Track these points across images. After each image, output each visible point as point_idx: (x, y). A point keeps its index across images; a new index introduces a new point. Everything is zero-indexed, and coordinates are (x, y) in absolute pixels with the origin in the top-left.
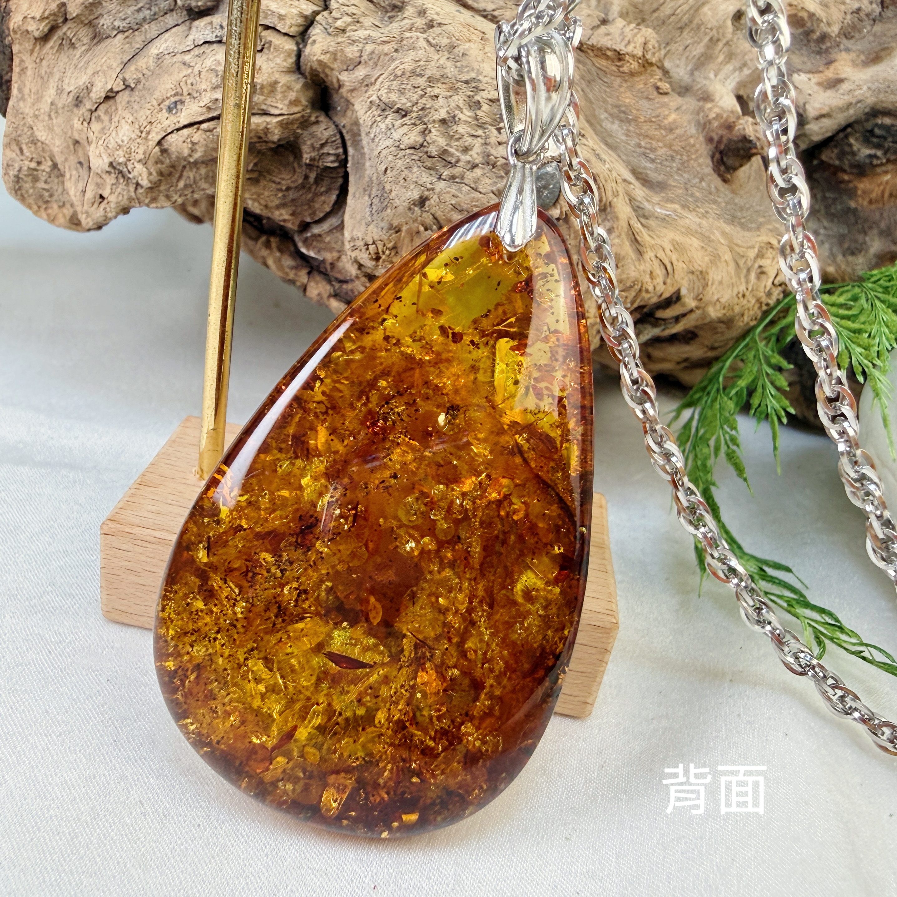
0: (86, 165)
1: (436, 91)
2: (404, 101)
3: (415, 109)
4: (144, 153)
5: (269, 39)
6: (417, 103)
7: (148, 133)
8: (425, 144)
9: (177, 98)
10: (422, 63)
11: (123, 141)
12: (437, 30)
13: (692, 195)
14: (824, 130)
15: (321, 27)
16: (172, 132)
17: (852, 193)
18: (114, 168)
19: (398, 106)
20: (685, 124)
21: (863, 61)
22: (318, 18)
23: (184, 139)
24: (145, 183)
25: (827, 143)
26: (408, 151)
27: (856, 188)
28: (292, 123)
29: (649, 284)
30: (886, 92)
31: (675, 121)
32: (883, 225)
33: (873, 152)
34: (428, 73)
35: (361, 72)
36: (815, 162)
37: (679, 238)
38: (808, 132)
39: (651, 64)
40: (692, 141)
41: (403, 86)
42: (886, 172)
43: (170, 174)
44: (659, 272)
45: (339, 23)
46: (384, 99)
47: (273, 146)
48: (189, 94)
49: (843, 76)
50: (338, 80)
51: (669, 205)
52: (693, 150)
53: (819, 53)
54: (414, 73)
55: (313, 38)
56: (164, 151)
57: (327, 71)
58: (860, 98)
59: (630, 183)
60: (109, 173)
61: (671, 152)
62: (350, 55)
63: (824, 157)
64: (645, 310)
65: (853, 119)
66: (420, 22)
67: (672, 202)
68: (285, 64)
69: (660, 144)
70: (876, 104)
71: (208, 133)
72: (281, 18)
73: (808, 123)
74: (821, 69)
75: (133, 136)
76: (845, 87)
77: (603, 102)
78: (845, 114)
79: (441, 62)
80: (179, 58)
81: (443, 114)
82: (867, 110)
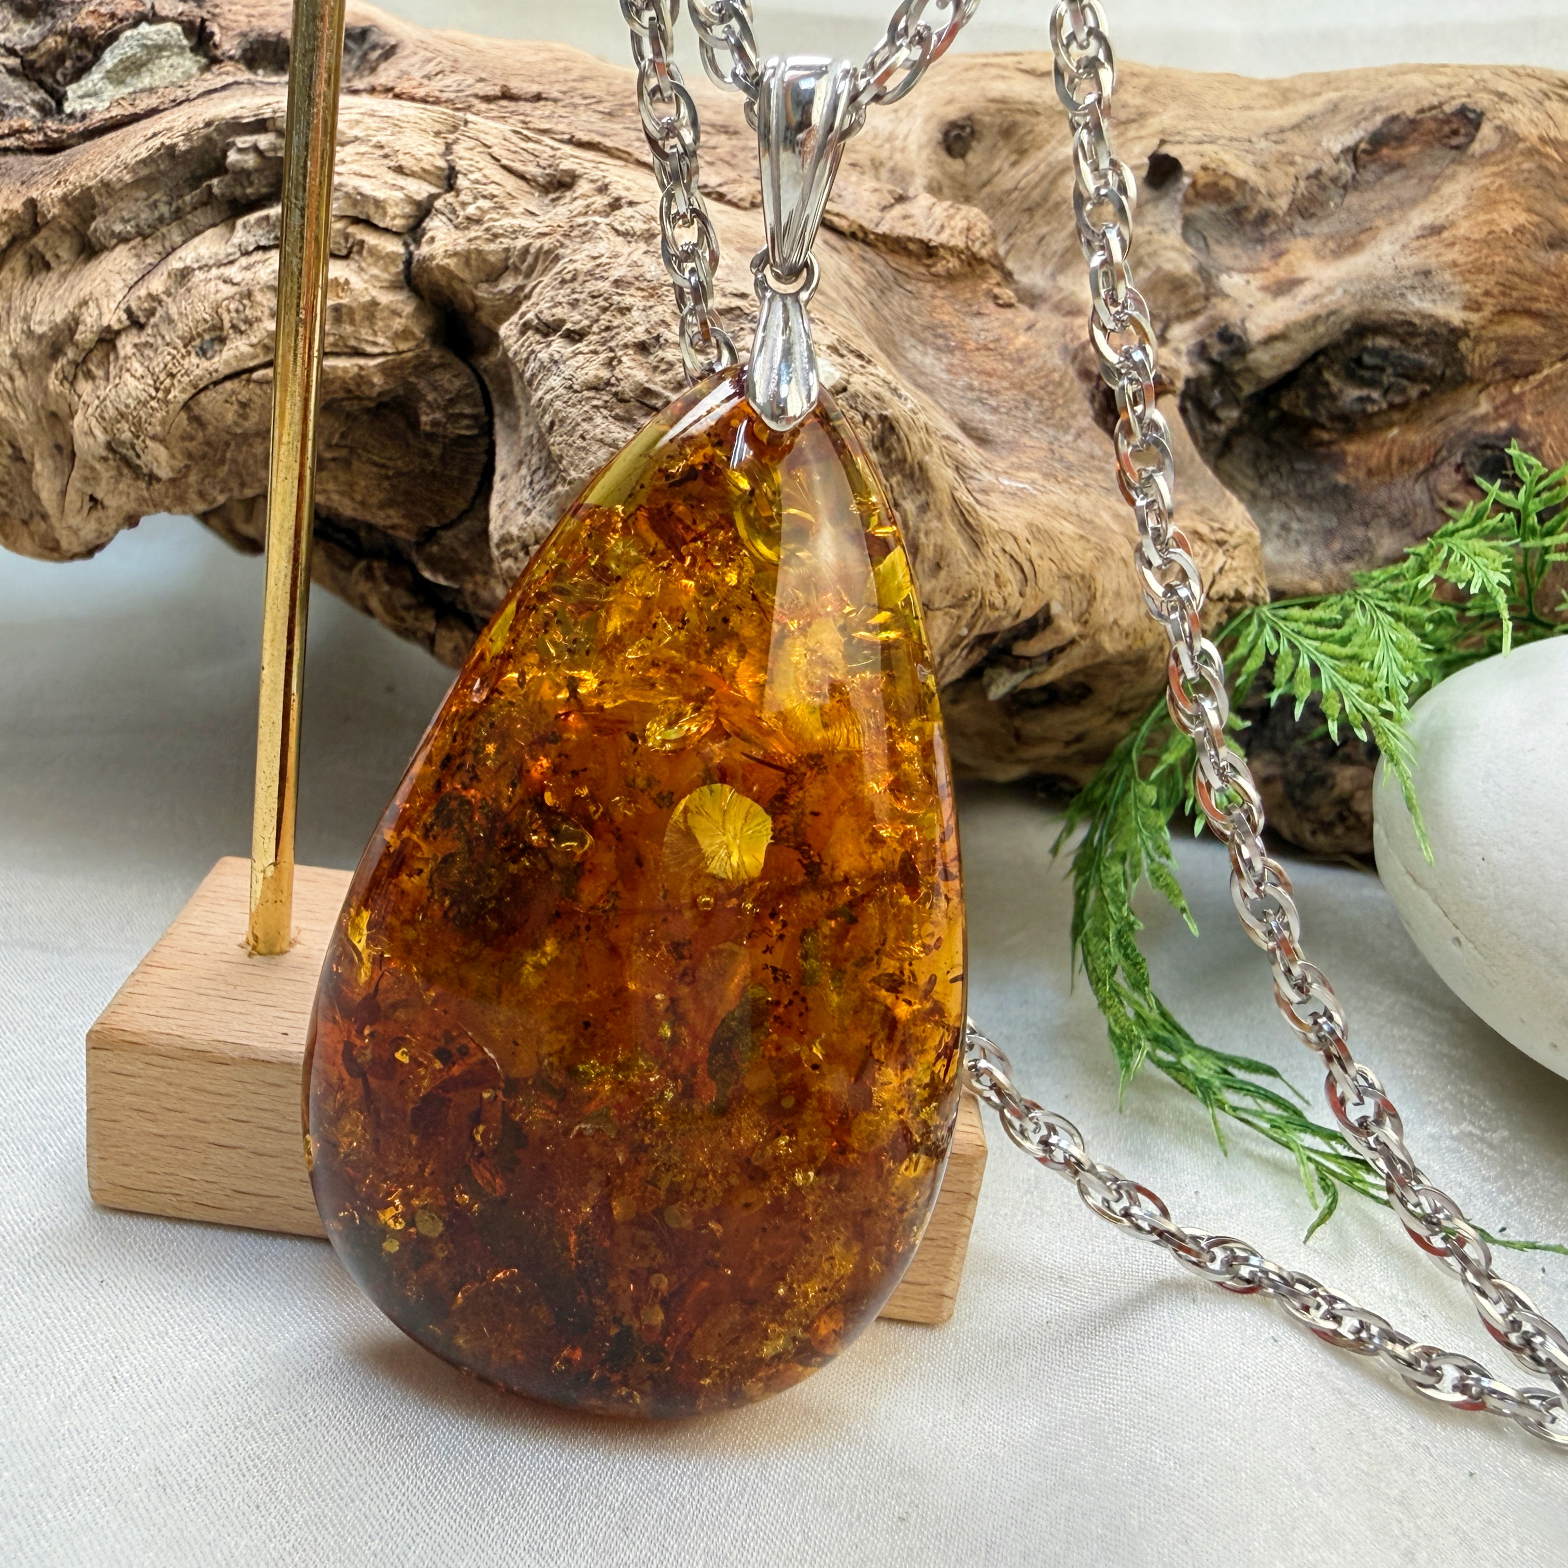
0: (66, 452)
1: (628, 301)
2: (577, 317)
3: (595, 329)
4: (163, 422)
5: (359, 237)
6: (597, 321)
7: (167, 391)
8: (613, 381)
9: (214, 334)
10: (604, 260)
11: (127, 406)
12: (627, 211)
13: (1061, 459)
14: (1278, 361)
15: (444, 218)
16: (206, 388)
17: (1338, 461)
18: (114, 451)
19: (568, 326)
20: (1043, 351)
21: (1333, 251)
22: (439, 204)
23: (224, 397)
24: (164, 473)
25: (1288, 380)
26: (587, 394)
27: (1344, 453)
28: (401, 365)
29: (995, 594)
30: (1375, 296)
31: (1026, 347)
32: (1395, 510)
33: (1364, 392)
34: (616, 274)
35: (508, 284)
36: (1272, 414)
37: (1039, 519)
38: (1253, 365)
39: (981, 261)
40: (1056, 376)
41: (576, 296)
42: (1391, 425)
43: (204, 457)
44: (1011, 575)
45: (471, 210)
46: (547, 316)
47: (372, 405)
48: (234, 327)
49: (1302, 274)
50: (473, 298)
51: (1022, 474)
52: (1060, 392)
53: (1261, 241)
54: (590, 273)
55: (429, 234)
56: (196, 420)
57: (457, 285)
58: (1333, 307)
59: (956, 442)
60: (105, 459)
61: (1023, 396)
62: (492, 259)
63: (1284, 405)
64: (995, 642)
65: (1325, 342)
66: (601, 201)
67: (1028, 469)
68: (385, 276)
69: (1006, 384)
70: (1360, 315)
71: (265, 387)
72: (379, 204)
73: (1252, 350)
74: (1265, 265)
75: (143, 396)
76: (1306, 291)
77: (908, 322)
78: (1312, 334)
79: (635, 257)
80: (214, 272)
81: (640, 334)
82: (1347, 326)
